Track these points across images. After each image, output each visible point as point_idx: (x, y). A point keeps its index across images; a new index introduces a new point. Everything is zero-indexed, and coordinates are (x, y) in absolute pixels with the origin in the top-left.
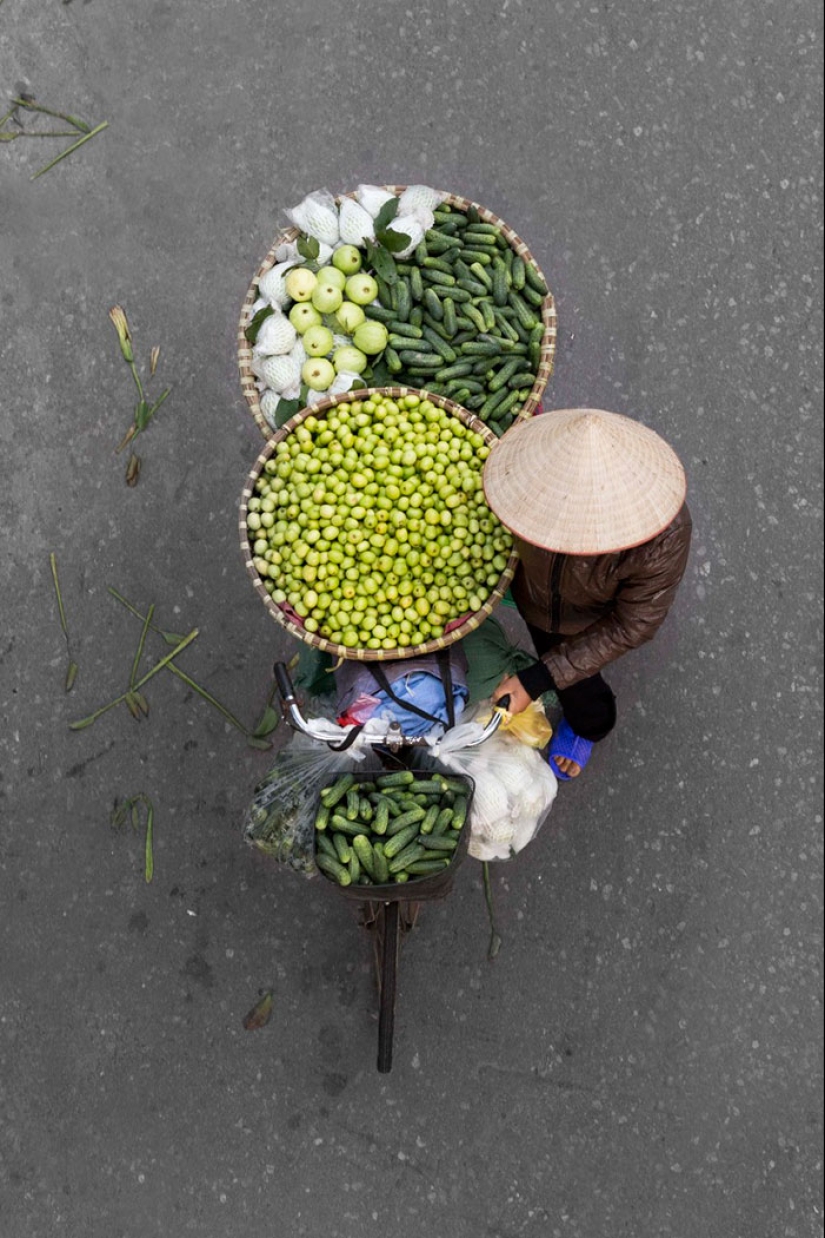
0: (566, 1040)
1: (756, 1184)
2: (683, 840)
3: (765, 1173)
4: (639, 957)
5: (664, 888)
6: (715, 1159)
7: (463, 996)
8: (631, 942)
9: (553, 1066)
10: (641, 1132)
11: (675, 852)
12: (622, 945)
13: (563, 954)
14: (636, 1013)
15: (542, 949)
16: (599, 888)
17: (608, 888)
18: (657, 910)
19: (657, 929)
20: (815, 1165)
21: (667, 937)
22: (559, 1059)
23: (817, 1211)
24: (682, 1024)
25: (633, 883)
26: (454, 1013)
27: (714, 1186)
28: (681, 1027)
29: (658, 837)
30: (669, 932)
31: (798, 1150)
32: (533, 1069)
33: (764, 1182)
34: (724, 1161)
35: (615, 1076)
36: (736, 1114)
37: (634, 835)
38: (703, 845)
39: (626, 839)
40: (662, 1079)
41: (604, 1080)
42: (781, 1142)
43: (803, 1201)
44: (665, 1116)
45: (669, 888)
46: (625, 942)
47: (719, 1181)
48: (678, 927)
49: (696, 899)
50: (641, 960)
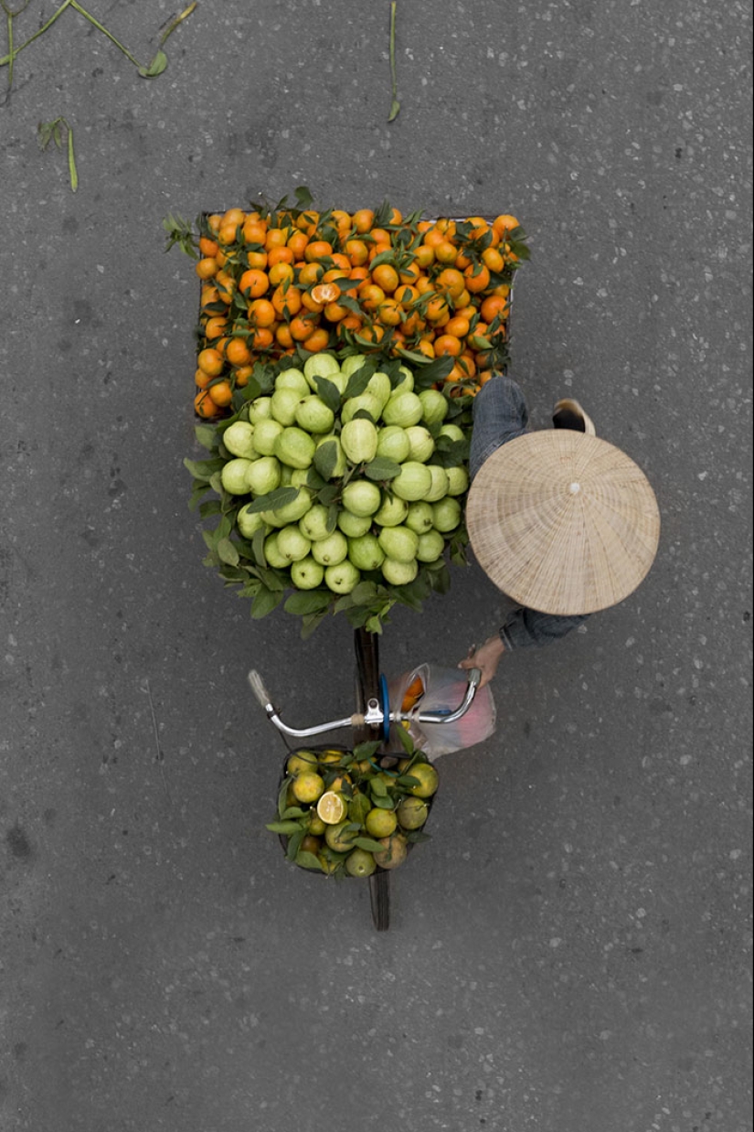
0: (478, 171)
1: (641, 315)
2: (571, 11)
3: (650, 306)
4: (533, 117)
5: (555, 55)
6: (604, 295)
7: (375, 156)
8: (526, 104)
9: (466, 194)
10: (546, 250)
11: (564, 22)
12: (518, 107)
13: (465, 116)
14: (540, 145)
15: (445, 111)
16: (495, 55)
17: (503, 56)
18: (549, 74)
19: (549, 91)
20: (693, 297)
21: (558, 98)
22: (471, 188)
23: (695, 338)
24: (574, 175)
25: (527, 51)
26: (367, 171)
27: (604, 318)
28: (573, 178)
29: (547, 8)
30: (560, 93)
31: (678, 284)
32: (447, 197)
33: (649, 313)
34: (613, 296)
35: (522, 202)
36: (623, 254)
37: (526, 6)
38: (589, 16)
39: (519, 11)
40: (557, 225)
41: (512, 206)
42: (664, 278)
43: (684, 329)
44: (568, 236)
45: (560, 55)
46: (521, 103)
47: (610, 314)
48: (568, 89)
49: (584, 64)
50: (535, 120)
